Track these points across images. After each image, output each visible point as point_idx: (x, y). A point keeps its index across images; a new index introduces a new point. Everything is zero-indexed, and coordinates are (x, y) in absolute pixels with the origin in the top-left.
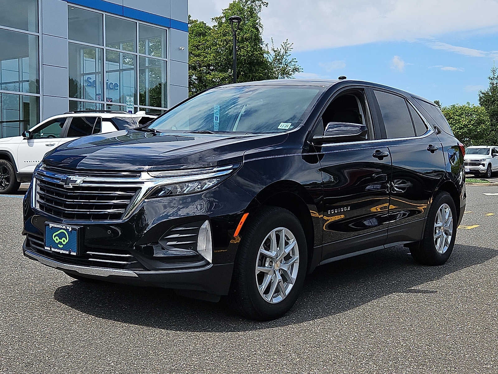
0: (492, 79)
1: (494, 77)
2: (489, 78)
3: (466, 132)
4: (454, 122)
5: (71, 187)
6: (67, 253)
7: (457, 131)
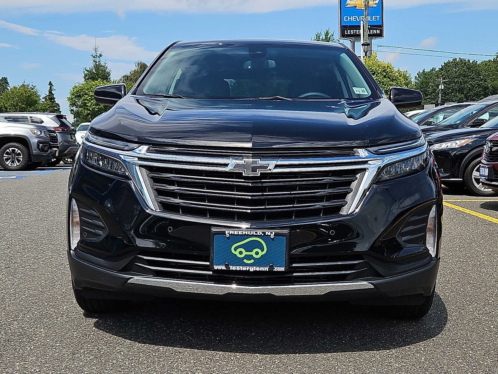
0: (94, 57)
1: (96, 56)
2: (92, 56)
3: (102, 108)
4: (90, 99)
5: (259, 175)
6: (266, 269)
7: (93, 107)
